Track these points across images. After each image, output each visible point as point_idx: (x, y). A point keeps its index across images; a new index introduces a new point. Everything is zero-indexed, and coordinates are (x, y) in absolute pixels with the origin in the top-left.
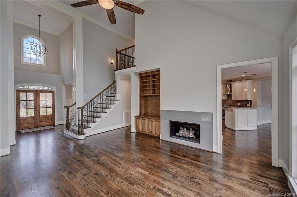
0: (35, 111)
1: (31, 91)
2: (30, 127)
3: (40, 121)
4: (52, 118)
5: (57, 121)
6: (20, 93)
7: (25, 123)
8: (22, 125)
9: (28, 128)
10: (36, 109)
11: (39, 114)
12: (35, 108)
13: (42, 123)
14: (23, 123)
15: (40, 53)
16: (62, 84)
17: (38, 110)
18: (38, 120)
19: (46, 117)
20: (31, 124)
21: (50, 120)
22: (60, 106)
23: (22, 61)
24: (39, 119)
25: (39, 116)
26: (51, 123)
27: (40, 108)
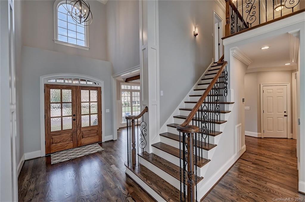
0: (74, 120)
1: (68, 87)
2: (67, 148)
3: (81, 137)
4: (98, 131)
5: (105, 136)
6: (51, 90)
7: (59, 141)
8: (55, 144)
9: (64, 149)
10: (75, 118)
11: (79, 126)
12: (74, 115)
13: (83, 139)
14: (55, 142)
15: (81, 17)
16: (112, 77)
17: (77, 119)
18: (78, 134)
19: (89, 129)
20: (67, 142)
21: (96, 134)
22: (109, 112)
23: (56, 39)
24: (80, 133)
25: (79, 128)
26: (96, 139)
27: (81, 115)
